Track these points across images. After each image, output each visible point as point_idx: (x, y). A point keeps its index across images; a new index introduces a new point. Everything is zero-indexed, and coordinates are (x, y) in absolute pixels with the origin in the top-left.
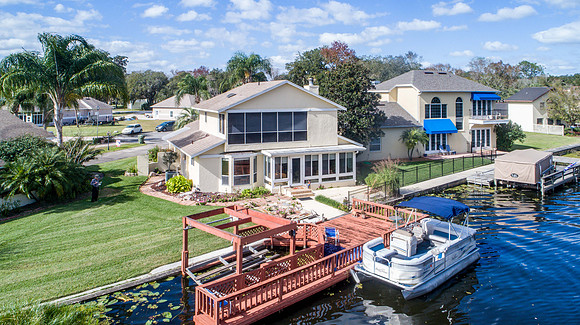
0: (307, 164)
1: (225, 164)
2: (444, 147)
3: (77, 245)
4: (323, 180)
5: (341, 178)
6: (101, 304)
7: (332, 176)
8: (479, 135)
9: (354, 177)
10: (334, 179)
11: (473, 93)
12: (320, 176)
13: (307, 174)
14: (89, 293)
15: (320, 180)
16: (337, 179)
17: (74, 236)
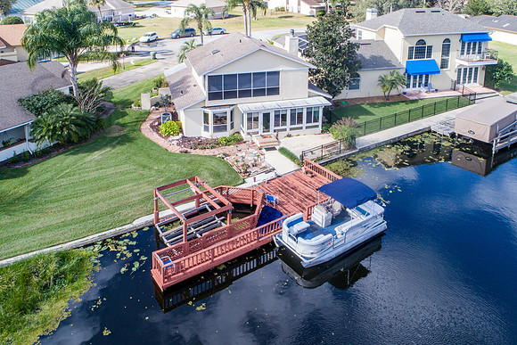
0: (277, 116)
1: (206, 115)
2: (426, 85)
3: (85, 193)
4: (291, 129)
5: (307, 127)
6: (96, 249)
7: (300, 126)
8: (467, 73)
9: (320, 126)
10: (302, 128)
11: (462, 35)
12: (288, 126)
13: (277, 125)
14: (90, 239)
15: (288, 130)
16: (304, 128)
17: (84, 182)
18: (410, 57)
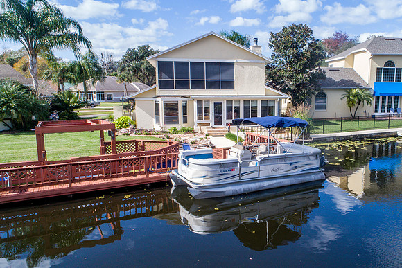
0: (229, 108)
1: (157, 106)
2: (396, 110)
13: (229, 117)
18: (378, 79)
